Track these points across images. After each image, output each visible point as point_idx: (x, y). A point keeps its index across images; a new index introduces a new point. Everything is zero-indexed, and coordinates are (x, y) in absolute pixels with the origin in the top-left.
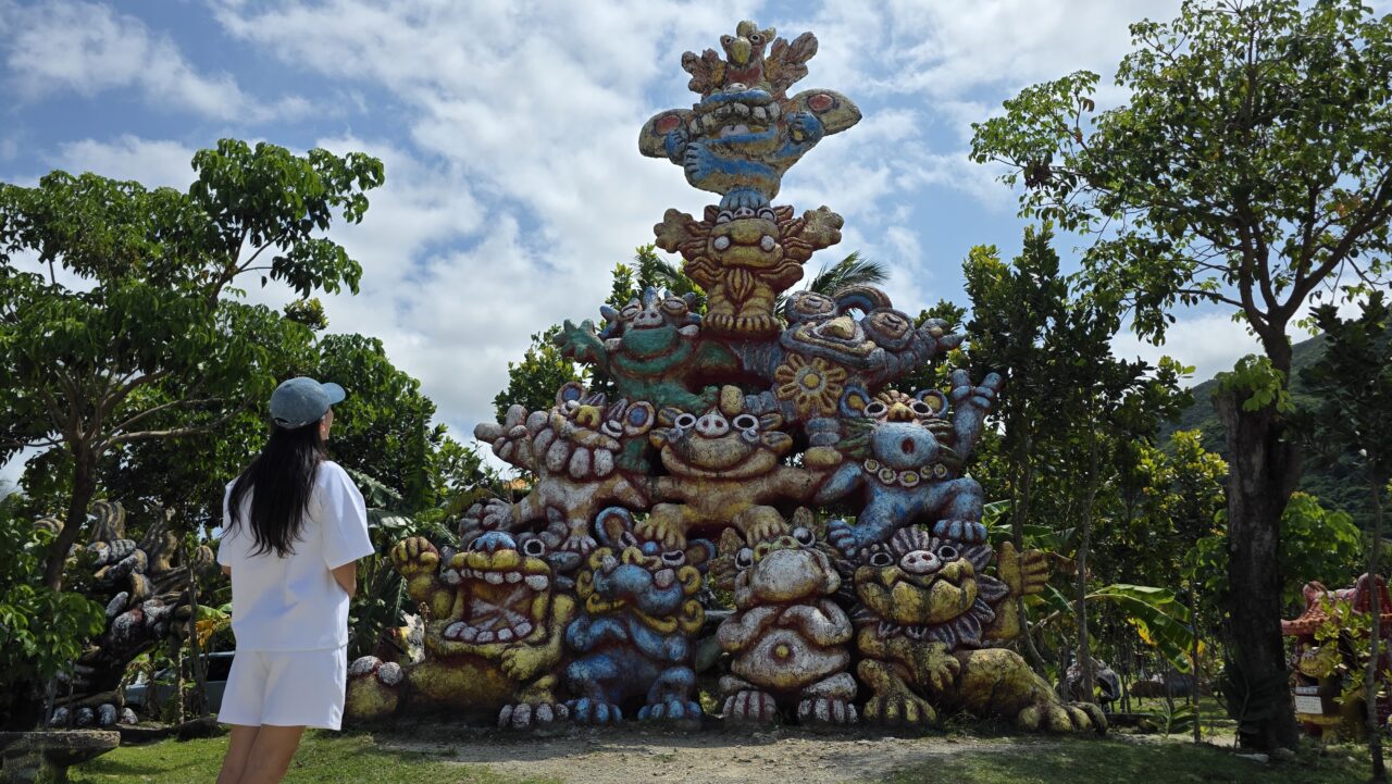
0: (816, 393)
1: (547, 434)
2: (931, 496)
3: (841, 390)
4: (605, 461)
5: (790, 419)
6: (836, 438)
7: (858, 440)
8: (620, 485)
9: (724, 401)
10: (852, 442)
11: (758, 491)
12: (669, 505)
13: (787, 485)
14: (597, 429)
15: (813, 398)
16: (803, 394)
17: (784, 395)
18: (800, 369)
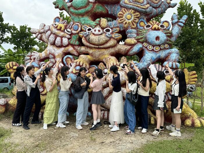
0: (130, 21)
1: (49, 32)
2: (163, 54)
3: (138, 20)
4: (65, 41)
5: (122, 29)
6: (135, 35)
7: (142, 36)
8: (70, 49)
9: (101, 23)
10: (140, 37)
11: (110, 52)
12: (84, 55)
13: (119, 50)
14: (63, 31)
15: (129, 23)
16: (126, 21)
17: (120, 21)
18: (126, 13)
